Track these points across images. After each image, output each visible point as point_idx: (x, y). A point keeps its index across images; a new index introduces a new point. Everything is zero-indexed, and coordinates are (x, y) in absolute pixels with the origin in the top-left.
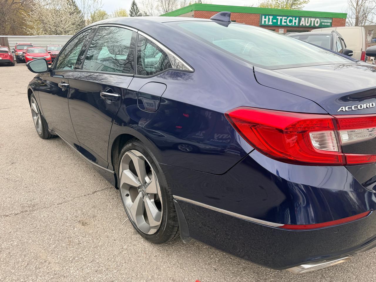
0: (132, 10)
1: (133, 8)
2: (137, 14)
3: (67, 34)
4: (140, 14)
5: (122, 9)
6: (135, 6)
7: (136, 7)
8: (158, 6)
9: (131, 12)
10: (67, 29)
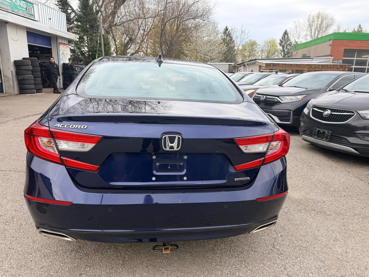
0: (282, 39)
1: (283, 37)
2: (287, 42)
3: (212, 61)
4: (290, 43)
5: (273, 38)
6: (286, 35)
7: (288, 36)
8: (306, 35)
9: (281, 41)
10: (213, 57)
